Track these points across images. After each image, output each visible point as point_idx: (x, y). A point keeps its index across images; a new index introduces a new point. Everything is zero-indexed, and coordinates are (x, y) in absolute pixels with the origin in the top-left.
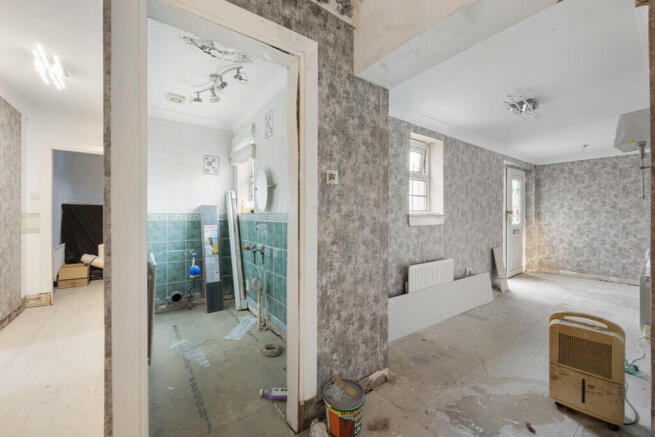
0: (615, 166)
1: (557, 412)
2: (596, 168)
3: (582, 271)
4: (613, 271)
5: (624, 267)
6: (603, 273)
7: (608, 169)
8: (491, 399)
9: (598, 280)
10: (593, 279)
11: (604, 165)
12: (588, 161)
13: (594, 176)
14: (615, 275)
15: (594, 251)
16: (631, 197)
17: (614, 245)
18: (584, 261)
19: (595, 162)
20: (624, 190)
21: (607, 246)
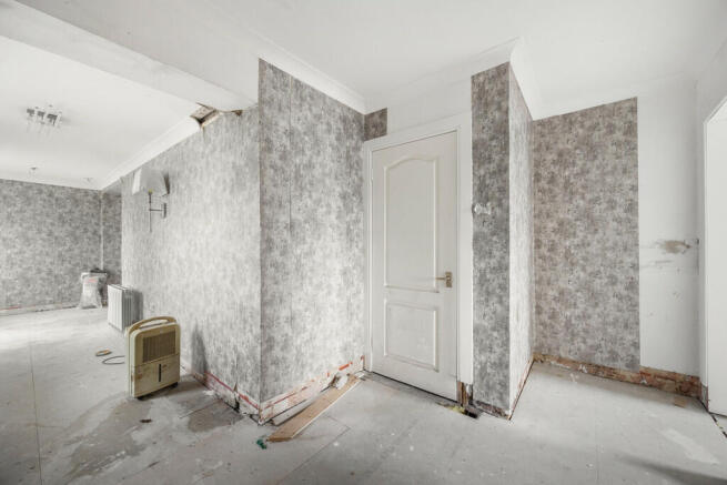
0: (51, 195)
1: (145, 402)
2: (30, 193)
3: (12, 307)
4: (48, 299)
5: (60, 293)
6: (39, 303)
7: (44, 196)
8: (95, 435)
9: (33, 311)
10: (28, 312)
11: (40, 192)
12: (21, 183)
13: (28, 201)
14: (51, 302)
15: (27, 282)
16: (67, 226)
17: (50, 273)
18: (16, 295)
19: (30, 186)
20: (60, 219)
21: (43, 275)
